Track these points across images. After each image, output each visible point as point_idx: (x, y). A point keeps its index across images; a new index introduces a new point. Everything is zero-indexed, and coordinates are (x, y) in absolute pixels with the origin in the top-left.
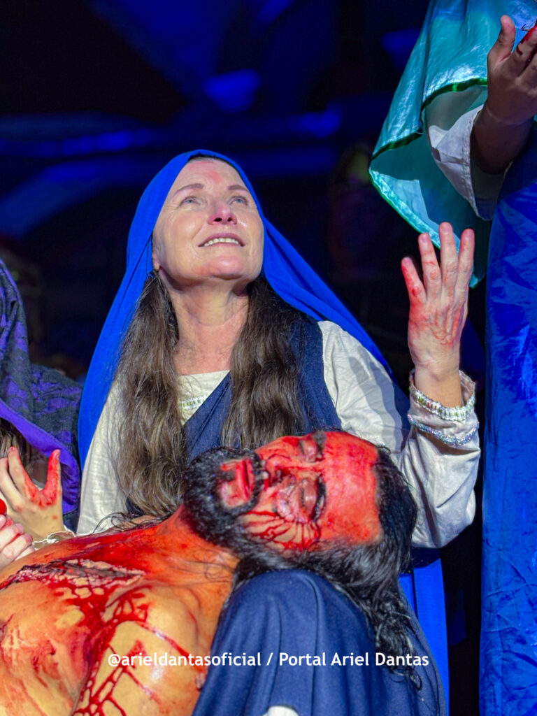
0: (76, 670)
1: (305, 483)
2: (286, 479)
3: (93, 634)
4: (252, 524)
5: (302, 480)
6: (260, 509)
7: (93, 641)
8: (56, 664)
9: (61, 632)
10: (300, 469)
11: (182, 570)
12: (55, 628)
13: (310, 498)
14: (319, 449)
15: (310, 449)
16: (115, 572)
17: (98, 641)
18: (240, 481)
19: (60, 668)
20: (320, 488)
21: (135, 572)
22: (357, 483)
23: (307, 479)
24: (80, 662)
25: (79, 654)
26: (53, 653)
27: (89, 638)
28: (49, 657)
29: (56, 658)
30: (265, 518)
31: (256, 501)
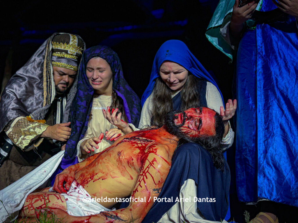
0: (138, 165)
1: (196, 120)
2: (191, 119)
3: (143, 156)
4: (182, 129)
5: (196, 119)
6: (184, 126)
7: (143, 157)
8: (133, 163)
9: (135, 155)
10: (195, 116)
11: (164, 140)
12: (133, 154)
13: (198, 124)
14: (201, 111)
15: (198, 111)
16: (148, 140)
17: (144, 157)
18: (179, 119)
19: (134, 163)
20: (200, 121)
21: (153, 140)
22: (210, 120)
23: (197, 119)
24: (139, 163)
25: (139, 160)
26: (133, 160)
27: (142, 157)
28: (132, 161)
29: (133, 161)
30: (185, 128)
31: (183, 124)
